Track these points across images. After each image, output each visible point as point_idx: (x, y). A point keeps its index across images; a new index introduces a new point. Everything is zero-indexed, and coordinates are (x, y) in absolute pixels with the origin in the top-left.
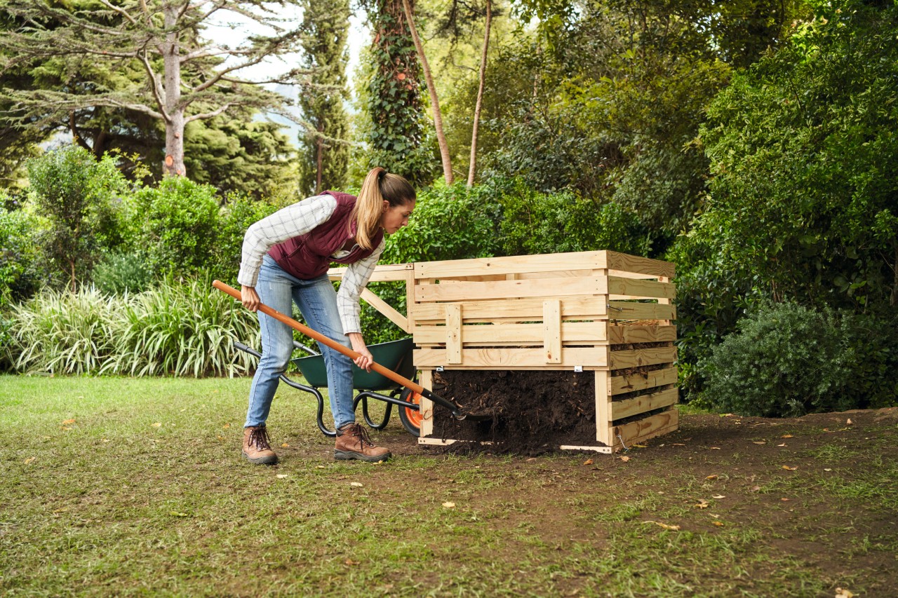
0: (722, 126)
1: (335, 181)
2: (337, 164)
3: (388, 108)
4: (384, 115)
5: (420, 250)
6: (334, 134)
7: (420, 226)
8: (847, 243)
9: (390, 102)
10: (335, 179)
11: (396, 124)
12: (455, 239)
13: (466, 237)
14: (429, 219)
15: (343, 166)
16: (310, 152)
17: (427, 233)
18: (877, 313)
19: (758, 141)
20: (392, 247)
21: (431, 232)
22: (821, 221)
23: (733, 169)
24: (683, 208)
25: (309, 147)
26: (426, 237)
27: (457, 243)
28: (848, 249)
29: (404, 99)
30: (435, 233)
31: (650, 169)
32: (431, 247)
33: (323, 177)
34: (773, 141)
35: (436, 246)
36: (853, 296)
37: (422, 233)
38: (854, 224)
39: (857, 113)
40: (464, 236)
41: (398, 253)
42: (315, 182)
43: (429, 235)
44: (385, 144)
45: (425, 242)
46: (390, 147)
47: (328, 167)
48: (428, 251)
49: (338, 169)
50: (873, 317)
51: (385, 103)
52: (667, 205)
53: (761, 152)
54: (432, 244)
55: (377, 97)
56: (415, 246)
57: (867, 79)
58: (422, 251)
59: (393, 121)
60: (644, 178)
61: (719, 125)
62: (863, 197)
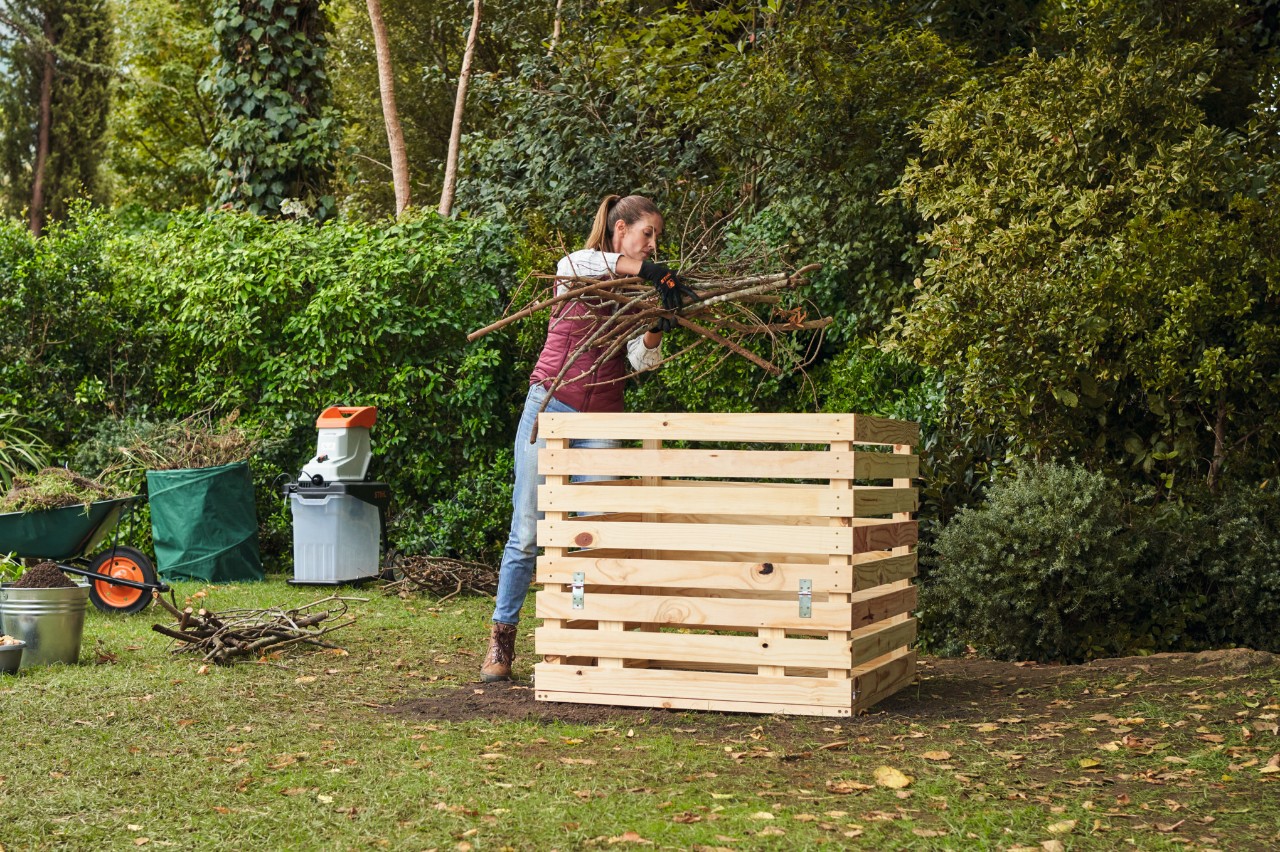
0: (946, 165)
1: (80, 151)
2: (86, 114)
3: (257, 35)
4: (248, 47)
5: (363, 337)
6: (80, 47)
7: (363, 290)
8: (1151, 390)
9: (260, 22)
10: (80, 145)
11: (271, 67)
12: (427, 319)
13: (446, 316)
14: (380, 279)
15: (97, 117)
16: (23, 84)
17: (378, 307)
18: (1187, 500)
19: (1010, 203)
20: (310, 330)
21: (384, 305)
22: (1110, 349)
23: (971, 246)
24: (864, 294)
25: (23, 73)
26: (375, 314)
27: (430, 327)
28: (1151, 399)
29: (289, 17)
30: (391, 307)
31: (806, 217)
32: (385, 332)
33: (53, 142)
34: (1036, 208)
35: (394, 332)
36: (1152, 471)
37: (367, 305)
38: (1167, 364)
39: (1171, 179)
40: (443, 314)
41: (322, 343)
42: (33, 149)
43: (380, 311)
44: (249, 107)
45: (374, 322)
46: (258, 112)
47: (64, 118)
48: (377, 342)
49: (87, 125)
50: (1182, 504)
51: (251, 24)
52: (835, 284)
53: (1019, 227)
54: (388, 329)
55: (236, 10)
56: (354, 331)
57: (1188, 123)
58: (367, 340)
59: (266, 61)
60: (794, 233)
61: (942, 163)
62: (1182, 323)
